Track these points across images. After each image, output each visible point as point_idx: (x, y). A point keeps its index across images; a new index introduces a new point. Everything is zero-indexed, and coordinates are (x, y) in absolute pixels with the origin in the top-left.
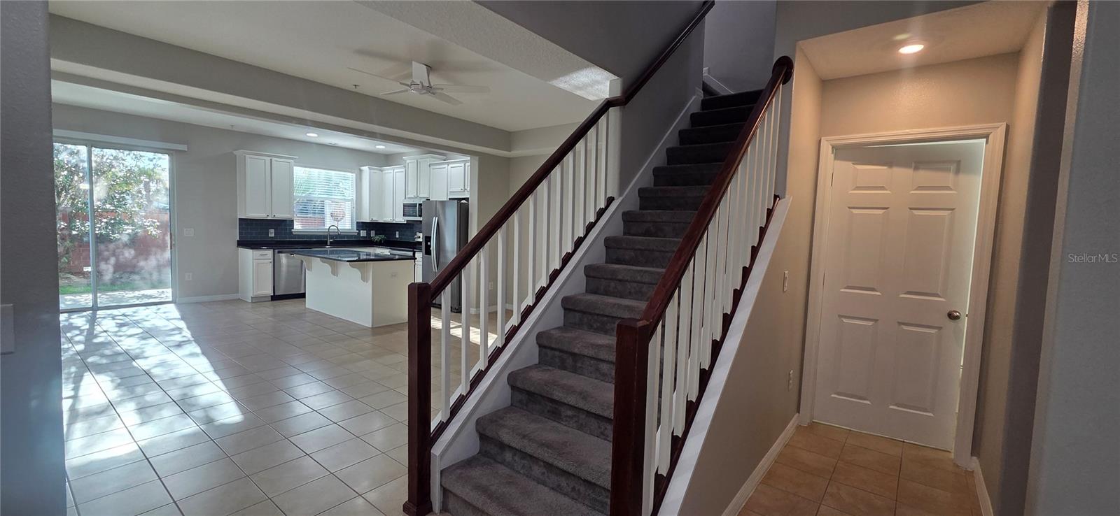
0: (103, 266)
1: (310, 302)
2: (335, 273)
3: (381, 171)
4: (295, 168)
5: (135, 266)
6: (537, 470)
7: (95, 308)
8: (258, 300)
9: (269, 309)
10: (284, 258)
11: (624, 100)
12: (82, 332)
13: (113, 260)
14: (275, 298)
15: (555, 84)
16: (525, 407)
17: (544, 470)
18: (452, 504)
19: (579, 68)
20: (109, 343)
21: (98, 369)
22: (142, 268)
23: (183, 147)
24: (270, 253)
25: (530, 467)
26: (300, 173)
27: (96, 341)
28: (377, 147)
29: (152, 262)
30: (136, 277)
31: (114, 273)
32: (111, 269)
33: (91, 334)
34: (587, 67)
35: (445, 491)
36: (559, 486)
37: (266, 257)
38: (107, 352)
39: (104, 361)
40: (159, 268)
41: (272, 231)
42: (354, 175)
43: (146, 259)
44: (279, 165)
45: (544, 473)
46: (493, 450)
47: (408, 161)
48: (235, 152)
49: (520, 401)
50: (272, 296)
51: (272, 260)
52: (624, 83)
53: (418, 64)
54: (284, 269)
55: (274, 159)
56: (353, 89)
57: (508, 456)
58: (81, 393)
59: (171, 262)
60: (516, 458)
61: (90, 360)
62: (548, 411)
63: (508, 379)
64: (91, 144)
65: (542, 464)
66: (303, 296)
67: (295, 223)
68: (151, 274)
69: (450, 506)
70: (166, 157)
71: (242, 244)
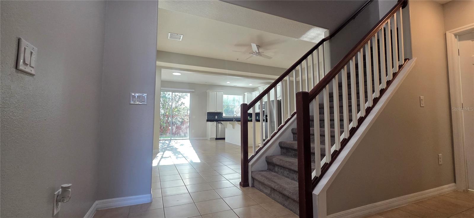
0: (173, 127)
1: (226, 140)
2: (233, 128)
3: (251, 94)
4: (224, 95)
5: (180, 127)
6: (286, 173)
7: (171, 140)
8: (211, 139)
9: (214, 143)
10: (220, 125)
11: (329, 37)
12: (167, 144)
13: (176, 125)
14: (217, 139)
15: (302, 39)
16: (285, 155)
17: (288, 172)
18: (256, 184)
19: (309, 29)
20: (173, 146)
21: (169, 150)
22: (182, 128)
23: (194, 90)
24: (215, 123)
25: (284, 172)
26: (225, 97)
27: (170, 145)
28: (250, 85)
29: (185, 126)
30: (181, 131)
31: (176, 129)
32: (175, 128)
33: (169, 144)
34: (311, 28)
35: (253, 179)
36: (293, 178)
37: (214, 125)
38: (171, 147)
39: (170, 149)
40: (186, 128)
41: (217, 116)
42: (242, 96)
43: (183, 126)
44: (219, 94)
45: (288, 174)
46: (271, 167)
47: (260, 89)
48: (207, 91)
49: (284, 153)
50: (216, 138)
51: (216, 126)
52: (330, 32)
53: (253, 44)
54: (220, 129)
55: (217, 92)
56: (237, 61)
57: (276, 169)
58: (164, 154)
59: (189, 127)
60: (279, 169)
61: (168, 149)
62: (293, 155)
63: (279, 144)
64: (173, 92)
65: (287, 170)
66: (224, 139)
67: (223, 114)
68: (184, 130)
69: (255, 185)
70: (189, 94)
71: (208, 121)
